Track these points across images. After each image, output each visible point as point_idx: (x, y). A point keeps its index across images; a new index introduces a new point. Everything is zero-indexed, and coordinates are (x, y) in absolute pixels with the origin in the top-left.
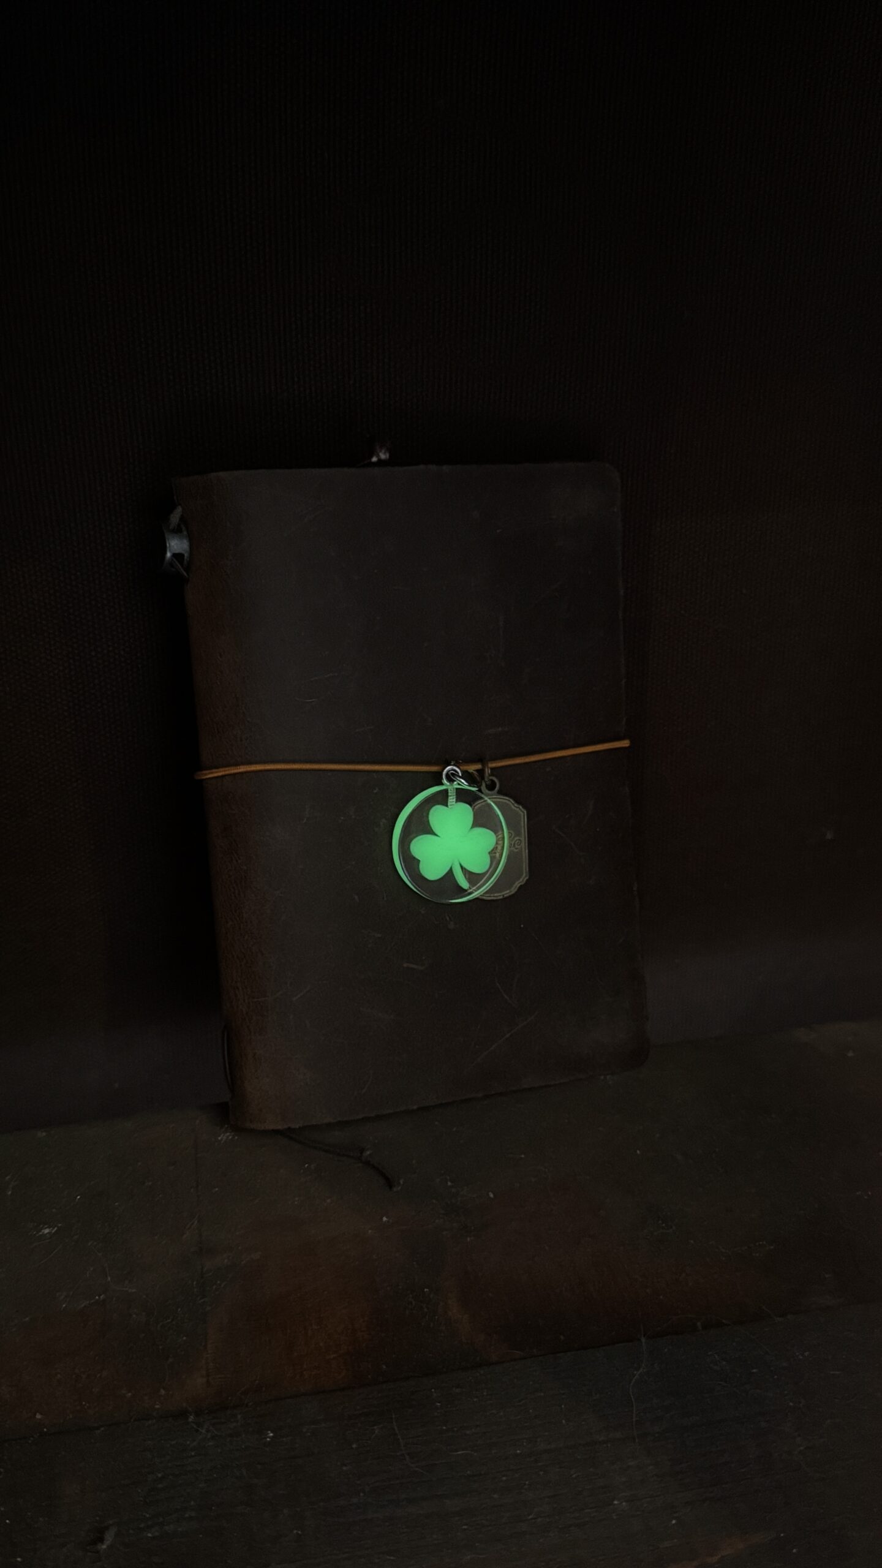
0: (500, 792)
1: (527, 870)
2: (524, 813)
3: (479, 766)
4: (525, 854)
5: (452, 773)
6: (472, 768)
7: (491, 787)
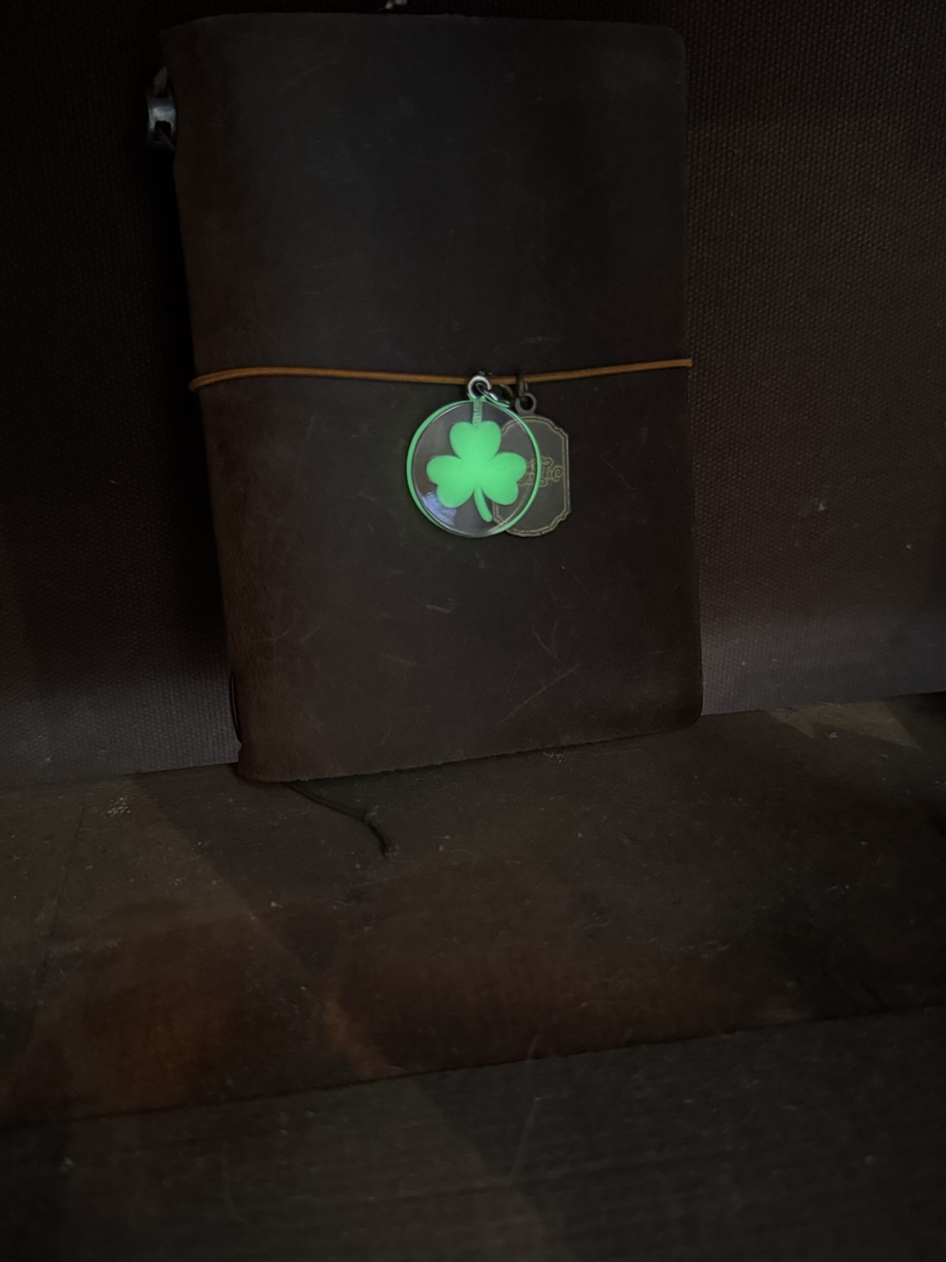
0: (537, 412)
1: (569, 503)
2: (565, 437)
3: (512, 381)
4: (567, 484)
5: (480, 386)
6: (505, 382)
7: (527, 405)
